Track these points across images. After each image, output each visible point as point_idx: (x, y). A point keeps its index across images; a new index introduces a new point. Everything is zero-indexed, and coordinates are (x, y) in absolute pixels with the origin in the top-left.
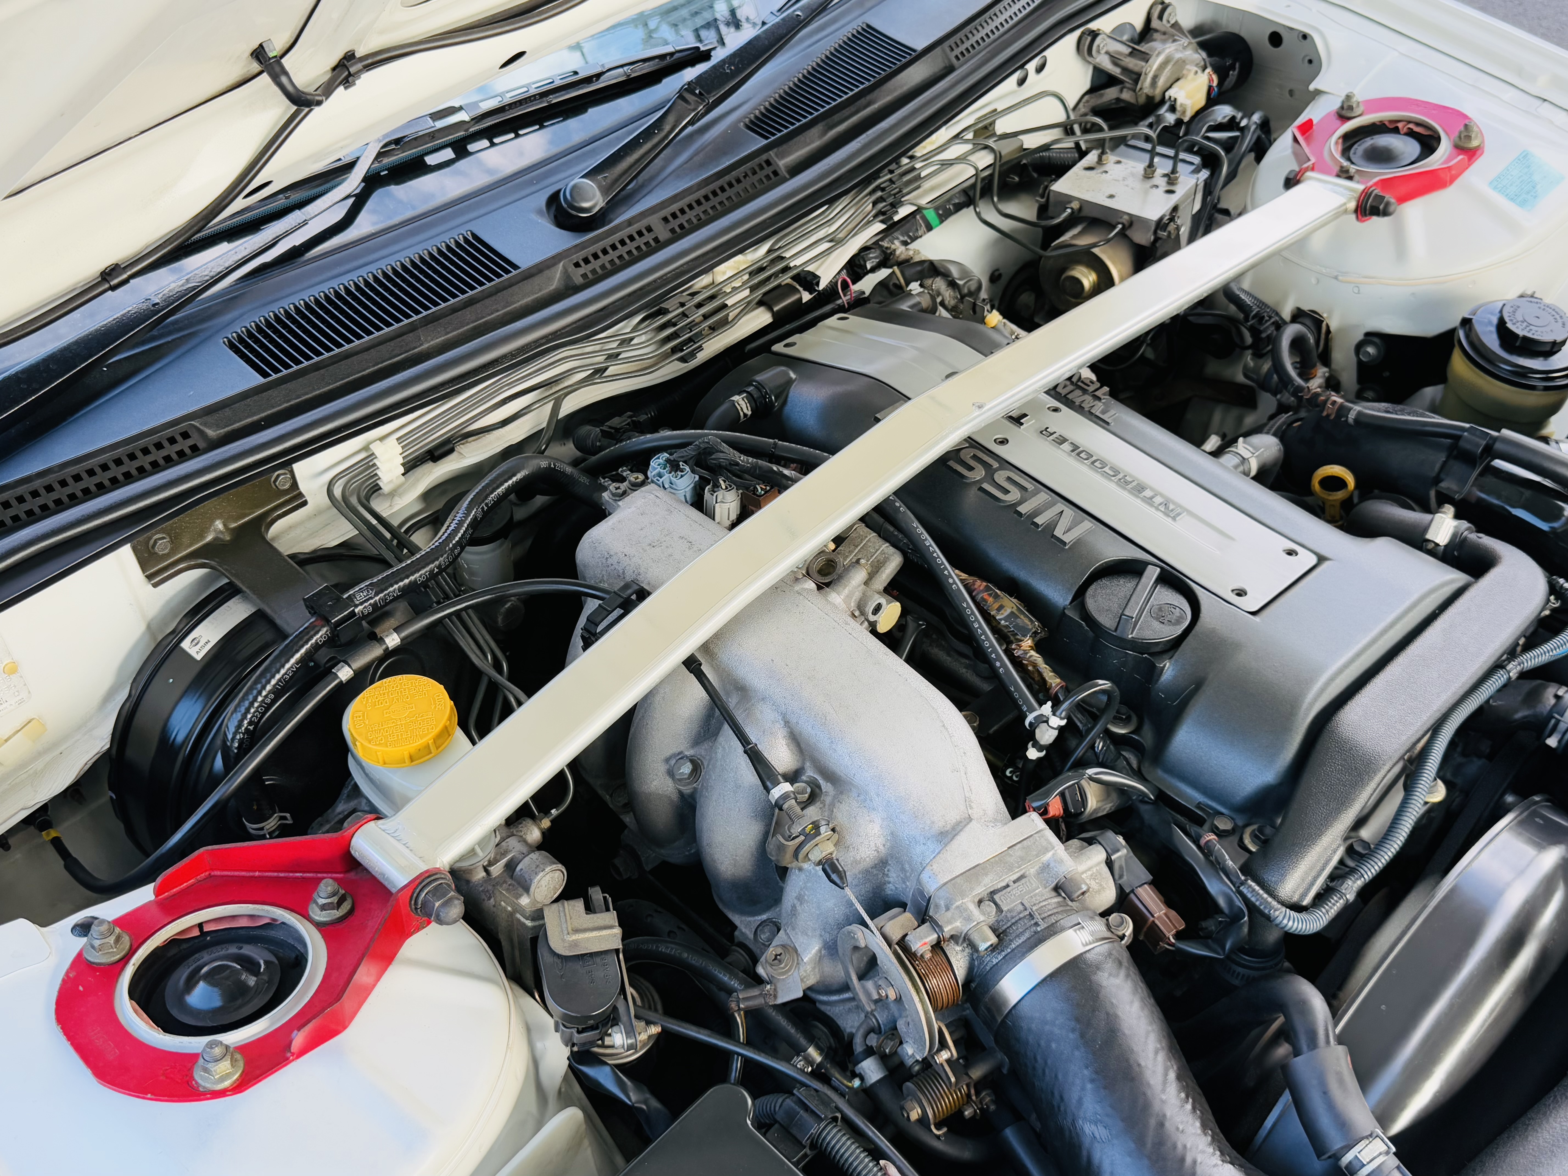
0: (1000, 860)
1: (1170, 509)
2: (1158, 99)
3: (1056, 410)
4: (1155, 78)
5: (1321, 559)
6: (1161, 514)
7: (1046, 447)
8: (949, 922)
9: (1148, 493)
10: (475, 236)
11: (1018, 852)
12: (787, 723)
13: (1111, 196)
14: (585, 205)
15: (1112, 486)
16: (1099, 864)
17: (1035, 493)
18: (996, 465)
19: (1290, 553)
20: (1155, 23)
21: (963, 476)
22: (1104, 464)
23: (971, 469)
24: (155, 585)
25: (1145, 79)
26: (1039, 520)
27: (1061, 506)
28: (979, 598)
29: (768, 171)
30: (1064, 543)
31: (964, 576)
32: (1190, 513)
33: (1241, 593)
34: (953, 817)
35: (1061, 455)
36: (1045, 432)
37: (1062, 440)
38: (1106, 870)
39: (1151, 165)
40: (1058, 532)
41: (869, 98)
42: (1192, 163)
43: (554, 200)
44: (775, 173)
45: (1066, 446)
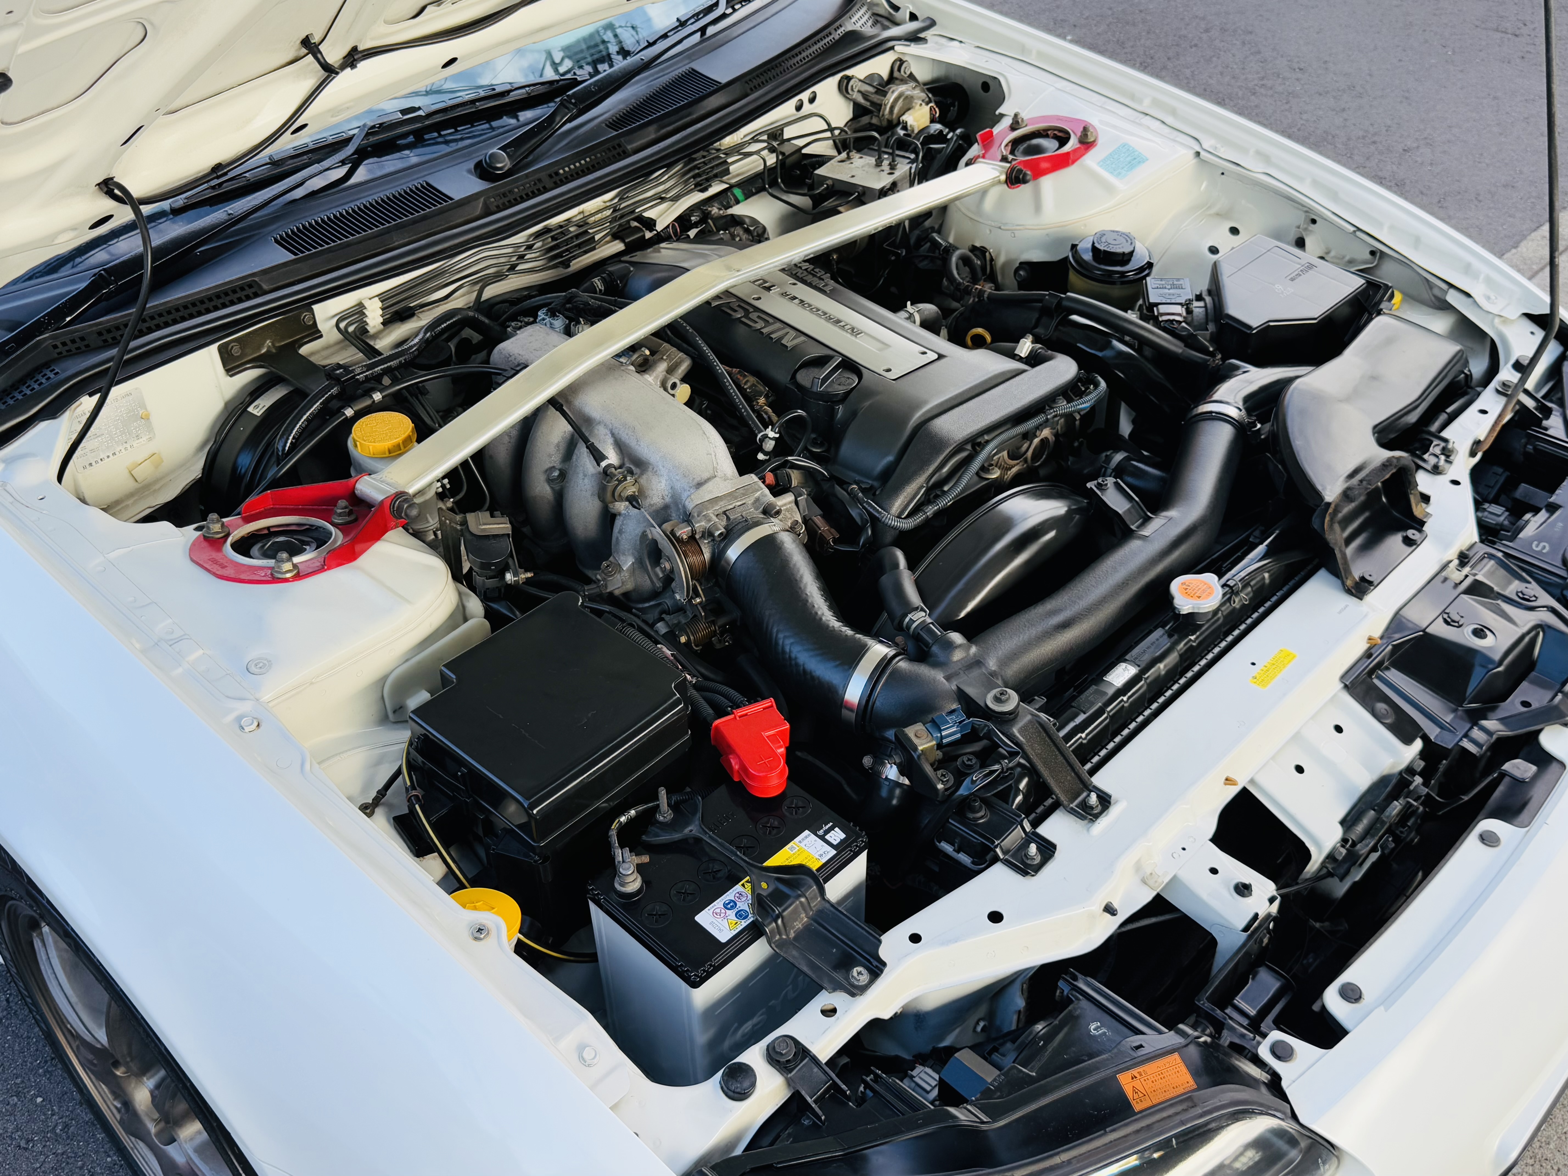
0: (731, 495)
1: (854, 331)
2: (895, 122)
3: (794, 284)
4: (892, 108)
5: (941, 356)
6: (849, 335)
7: (784, 301)
8: (699, 522)
9: (841, 324)
10: (428, 184)
11: (741, 491)
12: (613, 435)
13: (853, 176)
14: (499, 165)
15: (822, 322)
16: (790, 503)
17: (772, 324)
18: (751, 310)
19: (924, 353)
20: (896, 74)
21: (730, 315)
22: (818, 310)
23: (735, 311)
24: (231, 376)
25: (885, 109)
26: (773, 336)
27: (788, 329)
28: (734, 378)
29: (619, 150)
30: (787, 347)
31: (727, 368)
32: (866, 333)
33: (889, 370)
34: (706, 475)
35: (794, 306)
36: (784, 295)
37: (794, 298)
38: (795, 507)
39: (880, 157)
40: (784, 342)
41: (689, 110)
42: (909, 158)
43: (479, 166)
44: (624, 152)
45: (796, 301)
